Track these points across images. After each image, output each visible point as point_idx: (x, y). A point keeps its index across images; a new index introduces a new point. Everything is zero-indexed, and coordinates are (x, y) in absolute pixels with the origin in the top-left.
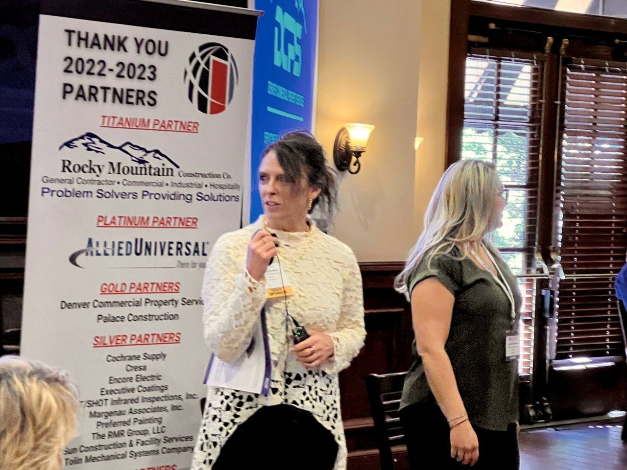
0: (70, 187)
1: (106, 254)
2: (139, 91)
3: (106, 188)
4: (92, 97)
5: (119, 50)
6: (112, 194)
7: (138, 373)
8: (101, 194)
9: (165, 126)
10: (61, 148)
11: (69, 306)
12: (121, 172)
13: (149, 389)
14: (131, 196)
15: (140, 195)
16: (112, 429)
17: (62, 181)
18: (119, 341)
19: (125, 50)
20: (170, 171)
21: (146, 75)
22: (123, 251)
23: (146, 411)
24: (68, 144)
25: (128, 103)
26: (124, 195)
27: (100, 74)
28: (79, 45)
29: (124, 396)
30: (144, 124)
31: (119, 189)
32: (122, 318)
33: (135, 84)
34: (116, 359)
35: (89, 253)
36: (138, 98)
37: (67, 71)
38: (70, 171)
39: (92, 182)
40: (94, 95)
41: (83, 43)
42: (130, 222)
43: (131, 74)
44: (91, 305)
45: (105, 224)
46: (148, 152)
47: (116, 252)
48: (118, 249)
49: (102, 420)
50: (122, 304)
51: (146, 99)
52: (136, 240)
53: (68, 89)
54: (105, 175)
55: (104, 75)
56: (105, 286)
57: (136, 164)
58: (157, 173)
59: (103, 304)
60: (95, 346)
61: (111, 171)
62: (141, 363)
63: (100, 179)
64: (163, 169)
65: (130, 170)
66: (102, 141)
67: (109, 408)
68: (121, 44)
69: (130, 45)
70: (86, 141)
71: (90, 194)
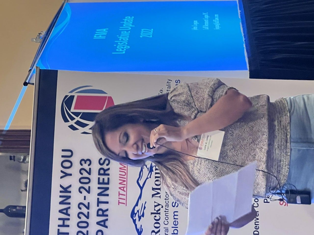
2: (99, 174)
4: (105, 213)
5: (70, 192)
8: (176, 204)
11: (257, 228)
19: (70, 186)
21: (87, 168)
24: (139, 232)
25: (108, 183)
27: (88, 208)
28: (68, 226)
30: (123, 168)
33: (94, 177)
36: (105, 174)
38: (159, 231)
39: (166, 211)
40: (103, 211)
41: (67, 223)
43: (87, 181)
44: (257, 209)
51: (105, 167)
55: (89, 203)
57: (153, 173)
61: (159, 195)
63: (164, 205)
66: (137, 205)
68: (65, 189)
69: (66, 182)
70: (137, 218)
71: (176, 213)
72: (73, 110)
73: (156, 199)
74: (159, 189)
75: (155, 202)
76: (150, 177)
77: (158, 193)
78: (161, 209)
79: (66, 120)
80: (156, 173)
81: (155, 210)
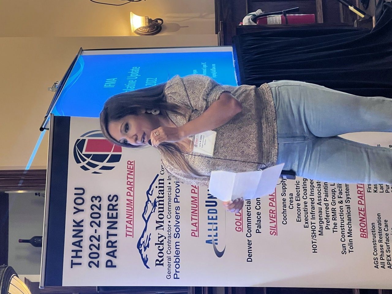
0: (173, 259)
1: (216, 229)
2: (109, 209)
3: (173, 232)
4: (114, 245)
5: (82, 226)
6: (177, 227)
7: (294, 200)
8: (177, 235)
9: (131, 186)
10: (148, 267)
11: (250, 256)
12: (162, 220)
13: (305, 190)
14: (178, 212)
15: (177, 205)
16: (331, 217)
17: (169, 266)
18: (273, 215)
19: (82, 221)
20: (161, 182)
21: (97, 204)
22: (214, 216)
23: (319, 192)
24: (145, 261)
25: (116, 218)
26: (177, 217)
27: (99, 240)
28: (81, 257)
29: (309, 211)
30: (130, 203)
31: (173, 222)
32: (259, 214)
33: (104, 212)
34: (285, 217)
35: (216, 242)
36: (113, 210)
37: (98, 266)
38: (162, 260)
39: (169, 242)
40: (113, 243)
41: (79, 254)
42: (195, 211)
43: (98, 216)
44: (250, 239)
45: (196, 231)
46: (149, 200)
47: (215, 221)
48: (213, 220)
49: (324, 225)
50: (249, 215)
51: (114, 203)
52: (207, 206)
53: (109, 264)
54: (165, 233)
55: (99, 236)
56: (237, 229)
57: (157, 208)
58: (162, 192)
59: (249, 230)
60: (276, 234)
61: (162, 228)
62: (287, 197)
63: (167, 236)
64: (160, 187)
65: (161, 213)
66: (142, 236)
67: (317, 221)
68: (78, 224)
69: (79, 217)
70: (143, 248)
71: (177, 244)
72: (84, 152)
73: (160, 231)
74: (163, 222)
75: (159, 234)
76: (154, 212)
77: (162, 226)
78: (164, 240)
79: (78, 162)
80: (159, 208)
81: (159, 241)
